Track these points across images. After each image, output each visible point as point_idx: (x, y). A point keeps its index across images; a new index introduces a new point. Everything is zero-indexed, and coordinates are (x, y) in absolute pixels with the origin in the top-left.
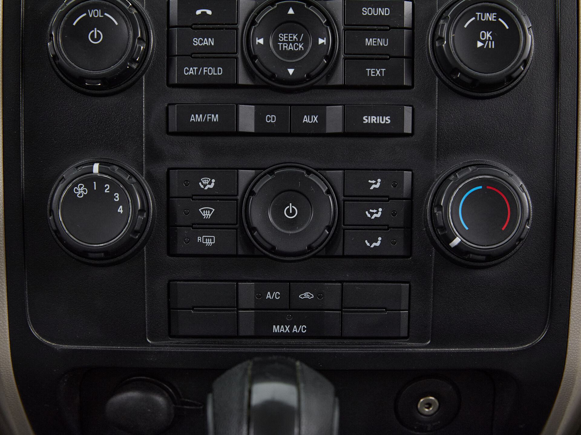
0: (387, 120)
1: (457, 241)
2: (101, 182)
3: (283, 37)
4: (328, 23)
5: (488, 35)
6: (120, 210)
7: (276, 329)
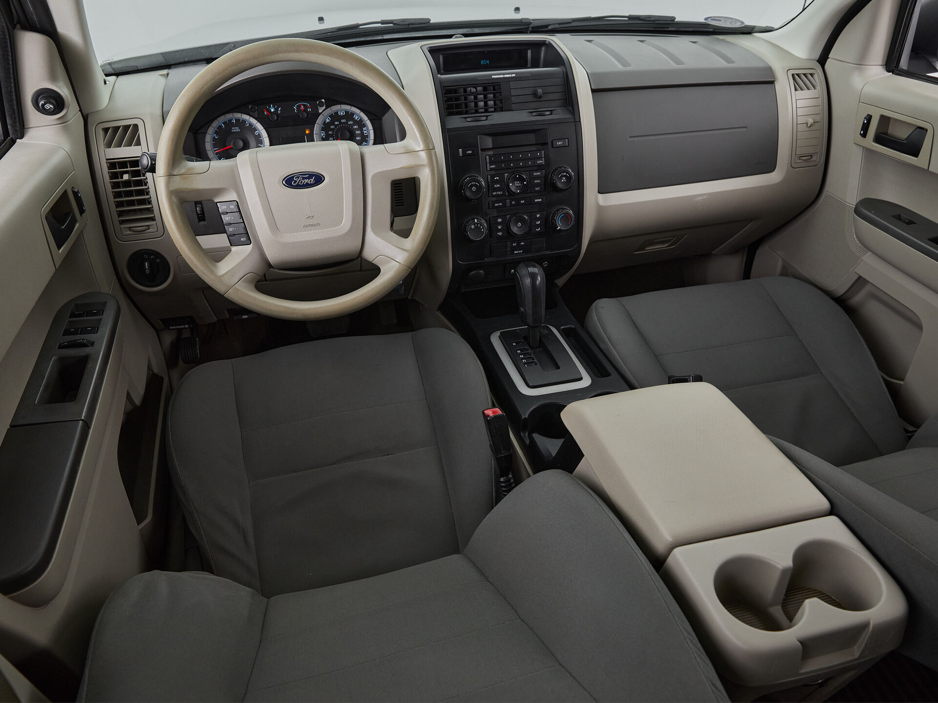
0: (541, 200)
1: (559, 228)
2: (477, 224)
3: (516, 182)
5: (564, 178)
6: (482, 230)
7: (515, 252)
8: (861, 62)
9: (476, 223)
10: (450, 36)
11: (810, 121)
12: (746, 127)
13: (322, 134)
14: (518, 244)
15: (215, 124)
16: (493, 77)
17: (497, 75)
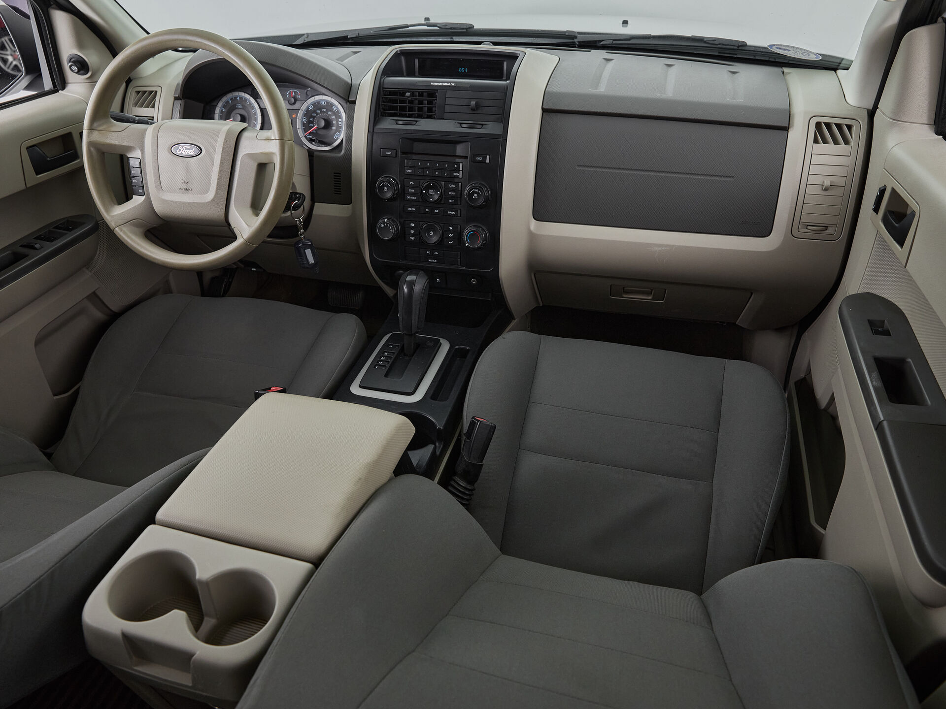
0: (454, 213)
1: (466, 245)
3: (430, 191)
4: (440, 188)
5: (476, 195)
6: (391, 231)
7: (429, 260)
8: (897, 118)
9: (386, 223)
10: (480, 43)
11: (827, 183)
12: (733, 177)
13: (304, 120)
14: (432, 253)
15: (224, 99)
16: (432, 83)
17: (436, 82)
